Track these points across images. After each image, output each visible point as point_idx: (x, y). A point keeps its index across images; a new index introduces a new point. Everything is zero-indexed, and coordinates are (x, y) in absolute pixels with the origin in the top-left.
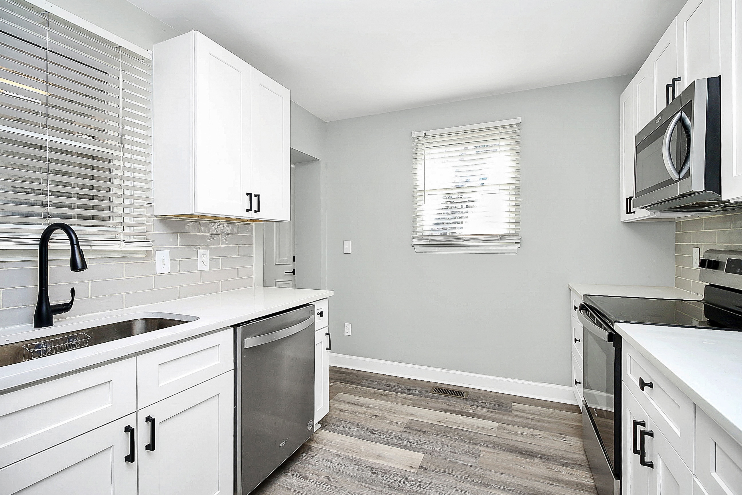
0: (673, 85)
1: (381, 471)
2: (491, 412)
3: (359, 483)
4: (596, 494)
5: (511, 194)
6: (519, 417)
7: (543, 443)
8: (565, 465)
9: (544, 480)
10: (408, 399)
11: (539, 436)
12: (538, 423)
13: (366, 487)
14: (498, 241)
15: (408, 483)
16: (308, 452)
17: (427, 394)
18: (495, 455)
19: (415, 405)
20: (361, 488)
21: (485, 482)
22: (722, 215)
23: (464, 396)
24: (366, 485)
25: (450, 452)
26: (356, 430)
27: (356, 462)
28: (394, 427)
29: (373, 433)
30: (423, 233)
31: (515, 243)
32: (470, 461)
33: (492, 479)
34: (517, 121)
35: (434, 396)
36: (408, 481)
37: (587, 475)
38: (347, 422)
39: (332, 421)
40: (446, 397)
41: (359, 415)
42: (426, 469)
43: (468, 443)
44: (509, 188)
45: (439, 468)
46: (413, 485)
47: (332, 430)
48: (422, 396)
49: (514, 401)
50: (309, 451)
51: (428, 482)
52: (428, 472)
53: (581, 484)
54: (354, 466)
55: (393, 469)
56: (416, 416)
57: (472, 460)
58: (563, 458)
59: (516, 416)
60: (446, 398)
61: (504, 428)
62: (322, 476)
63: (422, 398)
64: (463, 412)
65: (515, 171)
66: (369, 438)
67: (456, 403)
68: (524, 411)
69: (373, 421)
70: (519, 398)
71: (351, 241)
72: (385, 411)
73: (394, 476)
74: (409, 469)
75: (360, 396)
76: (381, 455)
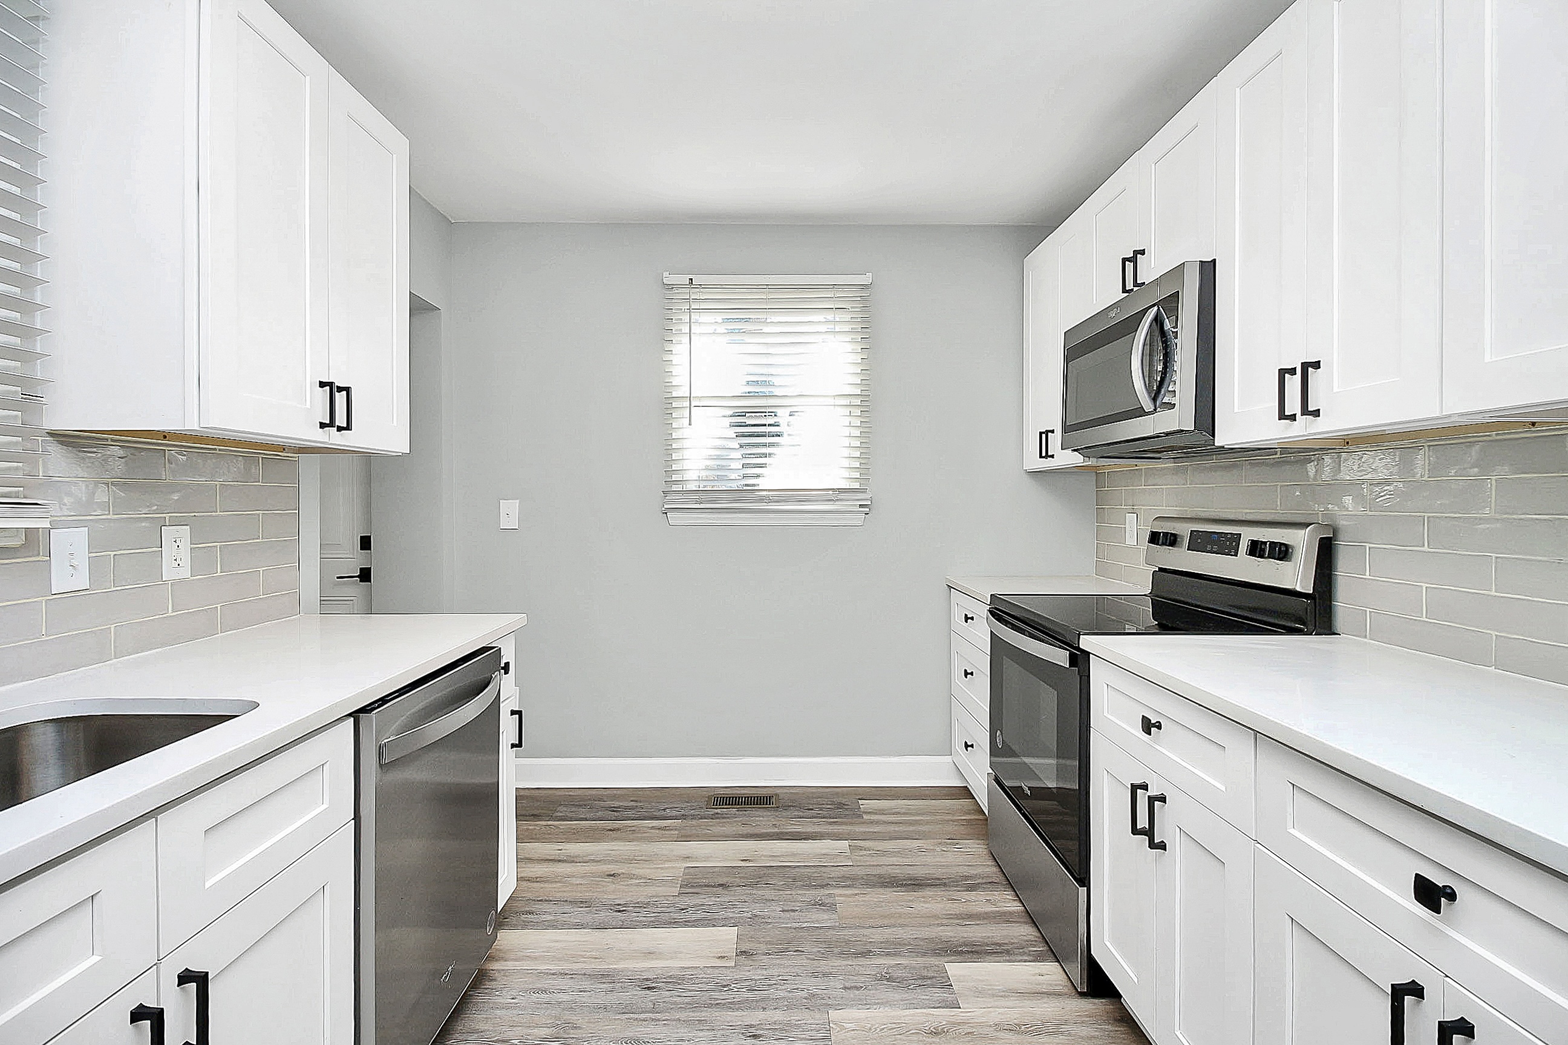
0: (1133, 260)
1: (665, 980)
2: (831, 823)
3: (627, 1016)
4: (1026, 923)
5: (853, 415)
6: (877, 823)
7: (929, 859)
8: (972, 888)
9: (952, 921)
10: (668, 830)
11: (920, 849)
12: (911, 828)
13: (644, 1020)
14: (832, 503)
15: (725, 989)
16: (485, 985)
17: (703, 812)
18: (860, 898)
19: (687, 838)
20: (634, 1026)
21: (860, 949)
22: (1174, 465)
23: (773, 804)
24: (643, 1016)
25: (783, 911)
26: (579, 914)
27: (604, 976)
28: (661, 890)
29: (619, 911)
30: (684, 486)
31: (860, 505)
32: (823, 918)
33: (871, 940)
34: (866, 279)
35: (717, 813)
36: (725, 986)
37: (1008, 897)
38: (551, 901)
39: (516, 906)
40: (741, 811)
41: (574, 881)
42: (752, 955)
43: (810, 886)
44: (849, 404)
45: (773, 946)
46: (737, 990)
47: (525, 926)
48: (693, 817)
49: (860, 797)
50: (487, 982)
51: (763, 977)
52: (755, 958)
53: (1004, 913)
54: (602, 986)
55: (686, 970)
56: (697, 859)
57: (826, 917)
58: (967, 878)
59: (872, 822)
60: (741, 813)
61: (861, 848)
62: (537, 1026)
63: (694, 822)
64: (782, 833)
65: (860, 372)
66: (614, 923)
67: (762, 819)
68: (881, 812)
69: (610, 886)
70: (868, 790)
71: (518, 501)
72: (630, 861)
73: (694, 984)
74: (719, 963)
75: (563, 841)
76: (652, 950)
